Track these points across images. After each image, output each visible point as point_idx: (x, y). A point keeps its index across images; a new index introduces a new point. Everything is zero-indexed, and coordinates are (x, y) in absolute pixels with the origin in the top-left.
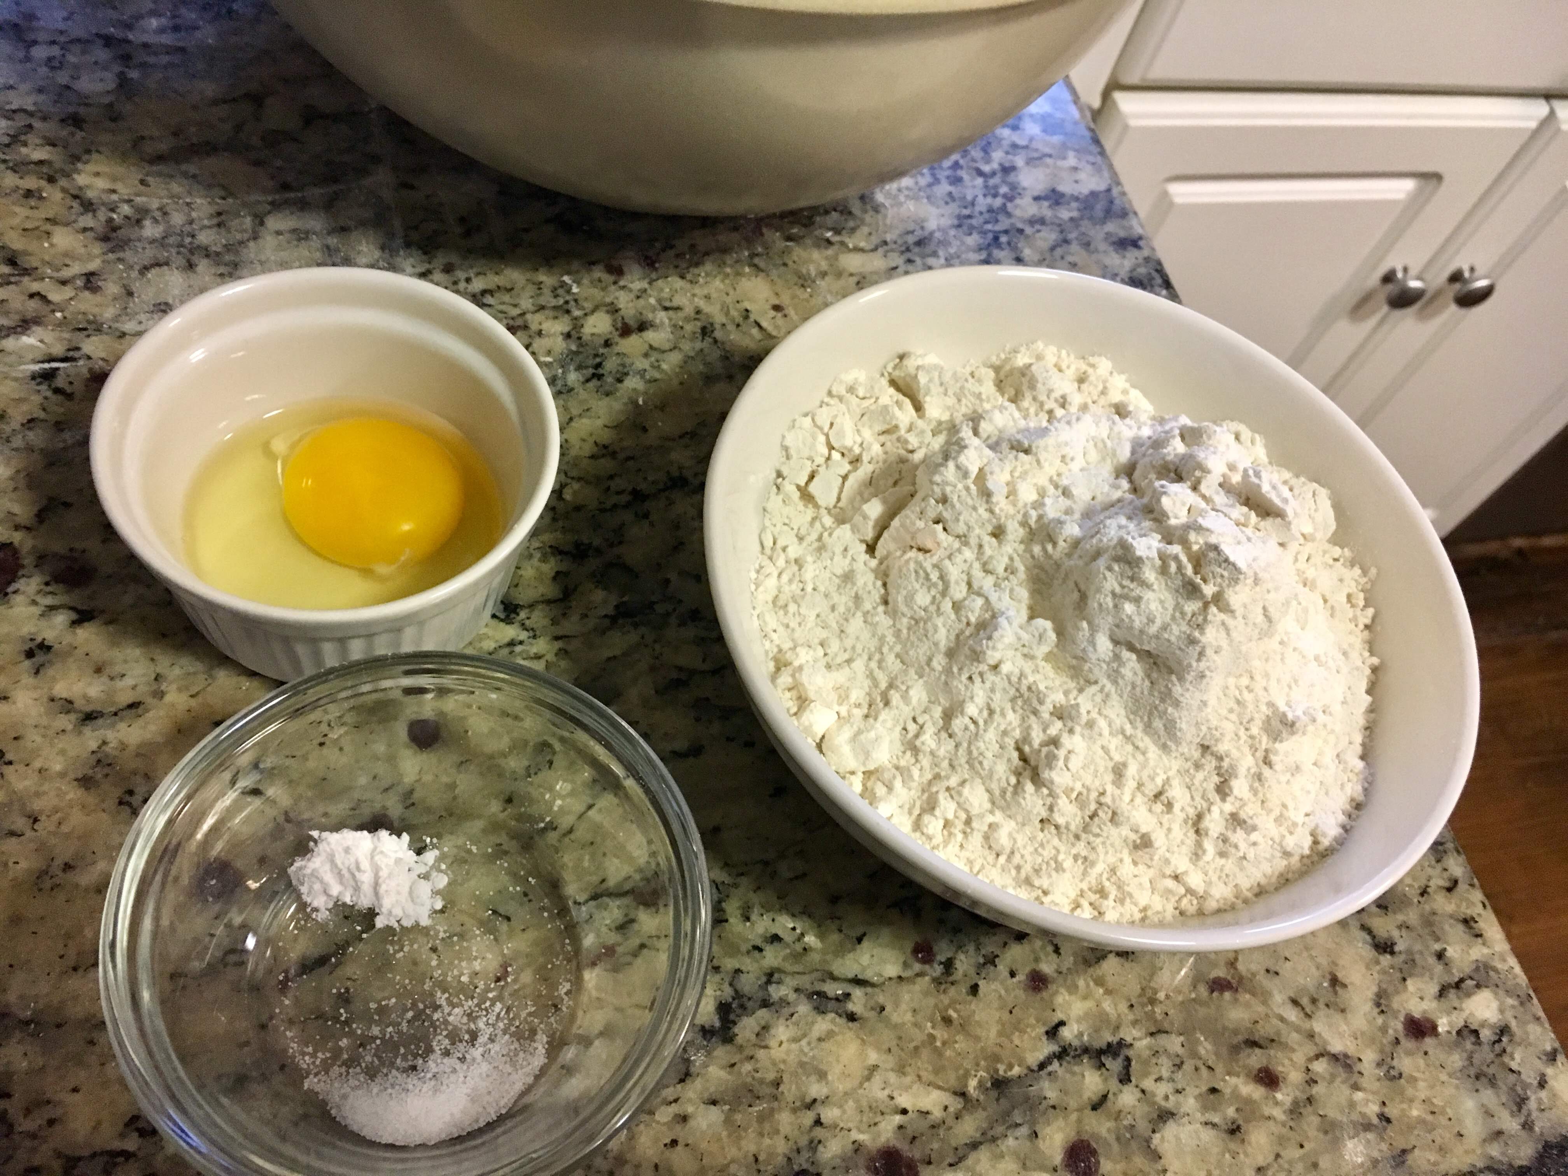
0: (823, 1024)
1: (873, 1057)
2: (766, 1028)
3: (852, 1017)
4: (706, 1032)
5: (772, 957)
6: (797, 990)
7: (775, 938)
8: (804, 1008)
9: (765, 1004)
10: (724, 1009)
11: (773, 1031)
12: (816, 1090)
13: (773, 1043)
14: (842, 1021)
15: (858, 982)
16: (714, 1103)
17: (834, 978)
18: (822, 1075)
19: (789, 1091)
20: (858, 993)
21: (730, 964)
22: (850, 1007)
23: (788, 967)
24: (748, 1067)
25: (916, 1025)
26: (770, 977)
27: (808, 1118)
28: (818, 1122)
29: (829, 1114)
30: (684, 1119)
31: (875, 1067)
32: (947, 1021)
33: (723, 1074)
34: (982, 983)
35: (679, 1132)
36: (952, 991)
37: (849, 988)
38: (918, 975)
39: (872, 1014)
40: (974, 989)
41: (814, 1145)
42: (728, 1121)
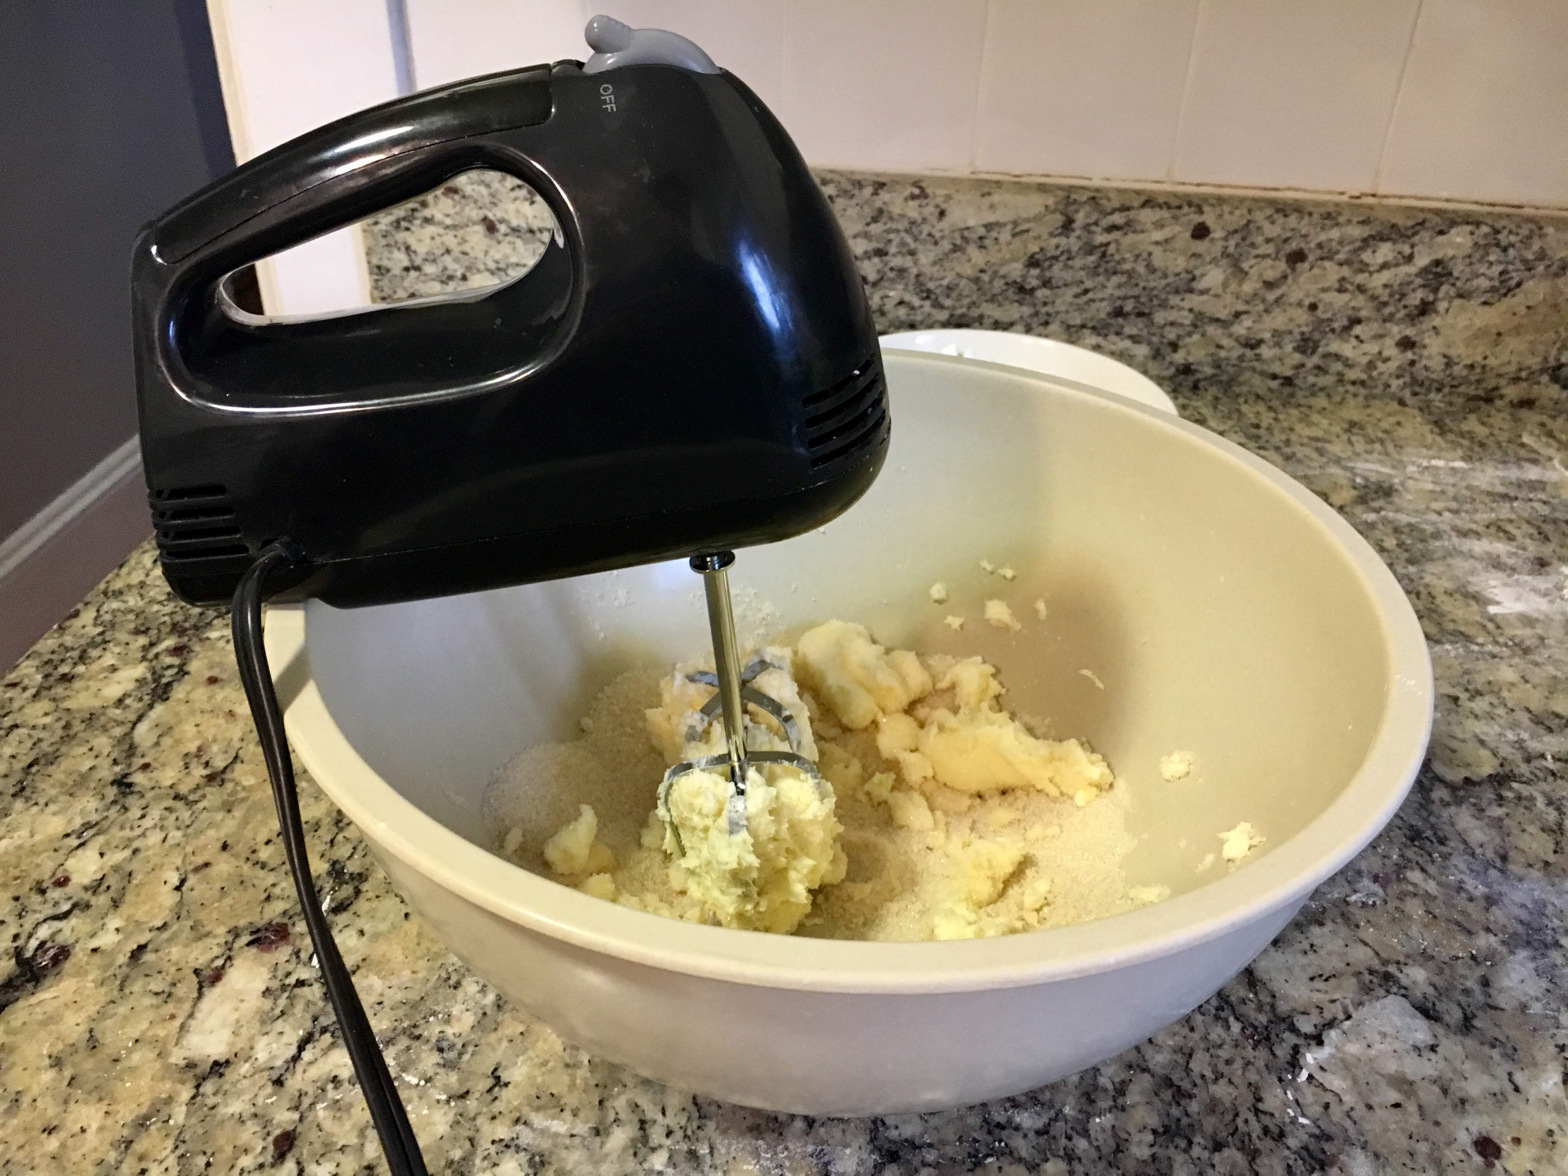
0: (78, 823)
1: (38, 838)
2: (103, 797)
3: (67, 835)
4: (126, 776)
5: (135, 813)
6: (107, 817)
7: (143, 816)
8: (94, 818)
9: (114, 802)
10: (130, 785)
11: (98, 801)
12: (52, 808)
13: (92, 799)
14: (69, 831)
15: (82, 845)
16: (91, 769)
17: (94, 836)
18: (54, 814)
19: (62, 798)
20: (76, 842)
21: (150, 795)
22: (73, 836)
23: (123, 818)
24: (93, 785)
25: (31, 863)
26: (126, 809)
27: (42, 801)
28: (36, 804)
29: (35, 809)
30: (97, 757)
31: (32, 836)
32: (16, 878)
33: (99, 776)
34: (15, 903)
35: (94, 753)
36: (27, 887)
37: (82, 840)
38: (54, 874)
39: (57, 845)
40: (16, 899)
41: (27, 800)
42: (78, 771)
